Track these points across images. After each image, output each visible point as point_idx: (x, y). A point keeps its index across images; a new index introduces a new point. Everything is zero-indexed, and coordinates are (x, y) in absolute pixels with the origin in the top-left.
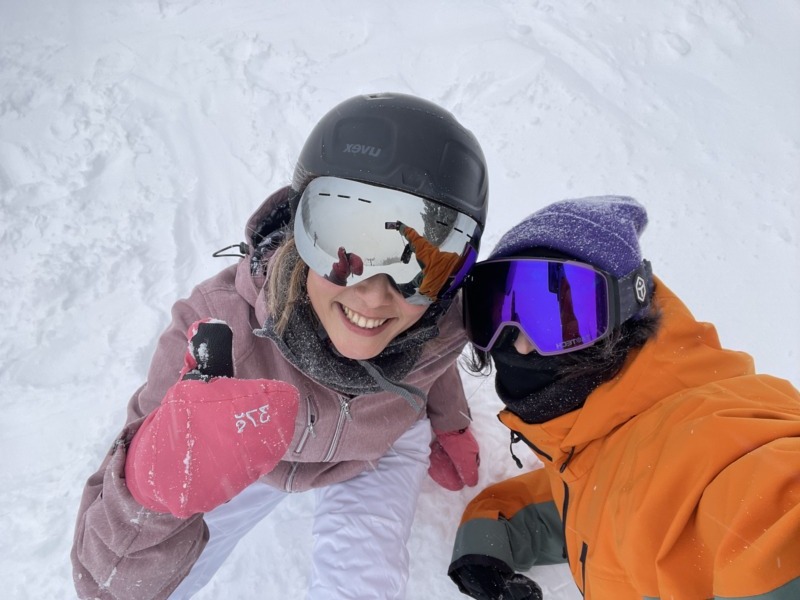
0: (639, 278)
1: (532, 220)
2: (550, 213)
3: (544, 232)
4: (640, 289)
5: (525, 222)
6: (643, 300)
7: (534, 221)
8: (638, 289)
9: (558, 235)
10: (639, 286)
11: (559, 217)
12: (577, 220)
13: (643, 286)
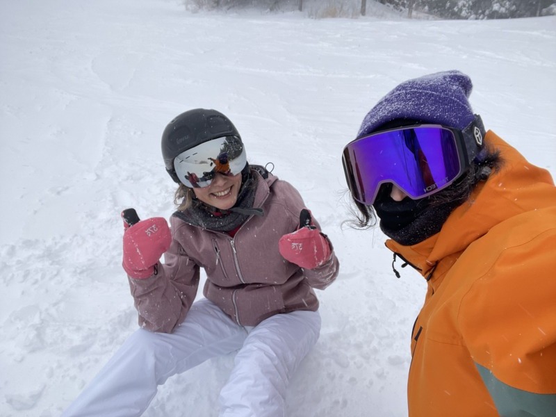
0: (476, 128)
1: (386, 100)
2: (398, 92)
3: (397, 107)
4: (478, 136)
5: (381, 103)
6: (481, 144)
7: (388, 100)
8: (476, 136)
9: (408, 108)
10: (477, 134)
11: (406, 93)
12: (421, 93)
13: (479, 133)
